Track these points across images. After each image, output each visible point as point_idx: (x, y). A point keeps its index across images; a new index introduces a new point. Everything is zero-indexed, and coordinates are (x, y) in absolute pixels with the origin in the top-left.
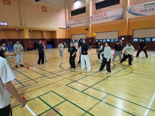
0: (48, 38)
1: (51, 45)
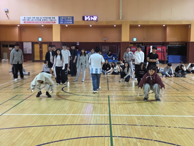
0: (177, 41)
1: (179, 57)
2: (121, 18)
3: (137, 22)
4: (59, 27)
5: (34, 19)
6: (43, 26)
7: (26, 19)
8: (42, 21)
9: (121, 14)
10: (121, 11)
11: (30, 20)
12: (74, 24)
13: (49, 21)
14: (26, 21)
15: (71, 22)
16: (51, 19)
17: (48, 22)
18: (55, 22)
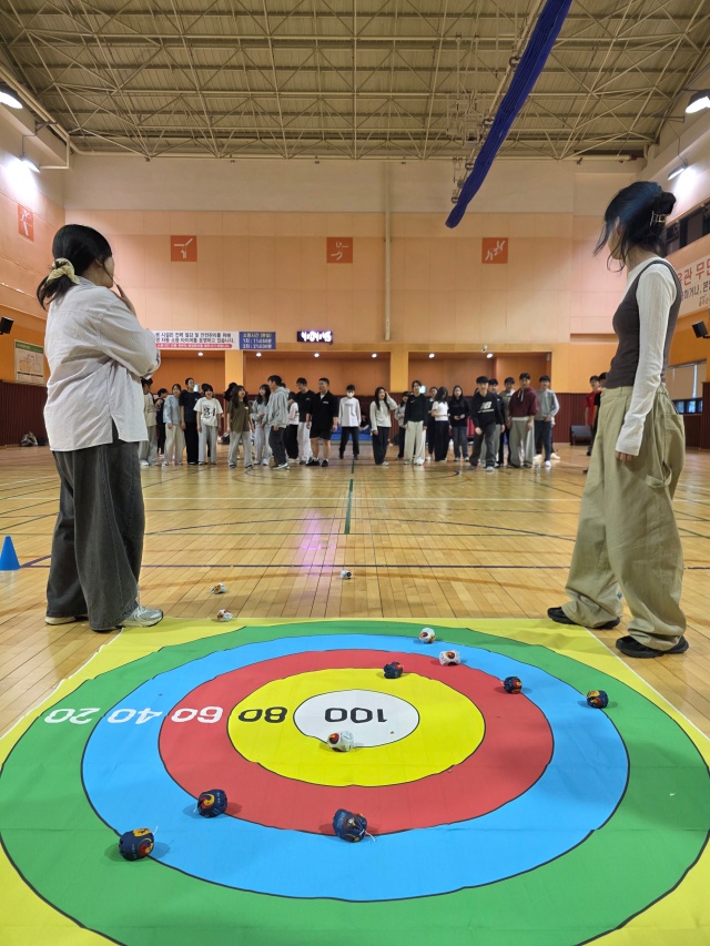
2: (388, 337)
3: (426, 346)
4: (240, 359)
5: (180, 338)
6: (201, 354)
7: (161, 337)
8: (198, 342)
9: (388, 328)
10: (388, 320)
11: (170, 338)
12: (278, 350)
13: (216, 342)
14: (161, 341)
15: (270, 346)
16: (222, 337)
17: (214, 345)
18: (230, 346)
